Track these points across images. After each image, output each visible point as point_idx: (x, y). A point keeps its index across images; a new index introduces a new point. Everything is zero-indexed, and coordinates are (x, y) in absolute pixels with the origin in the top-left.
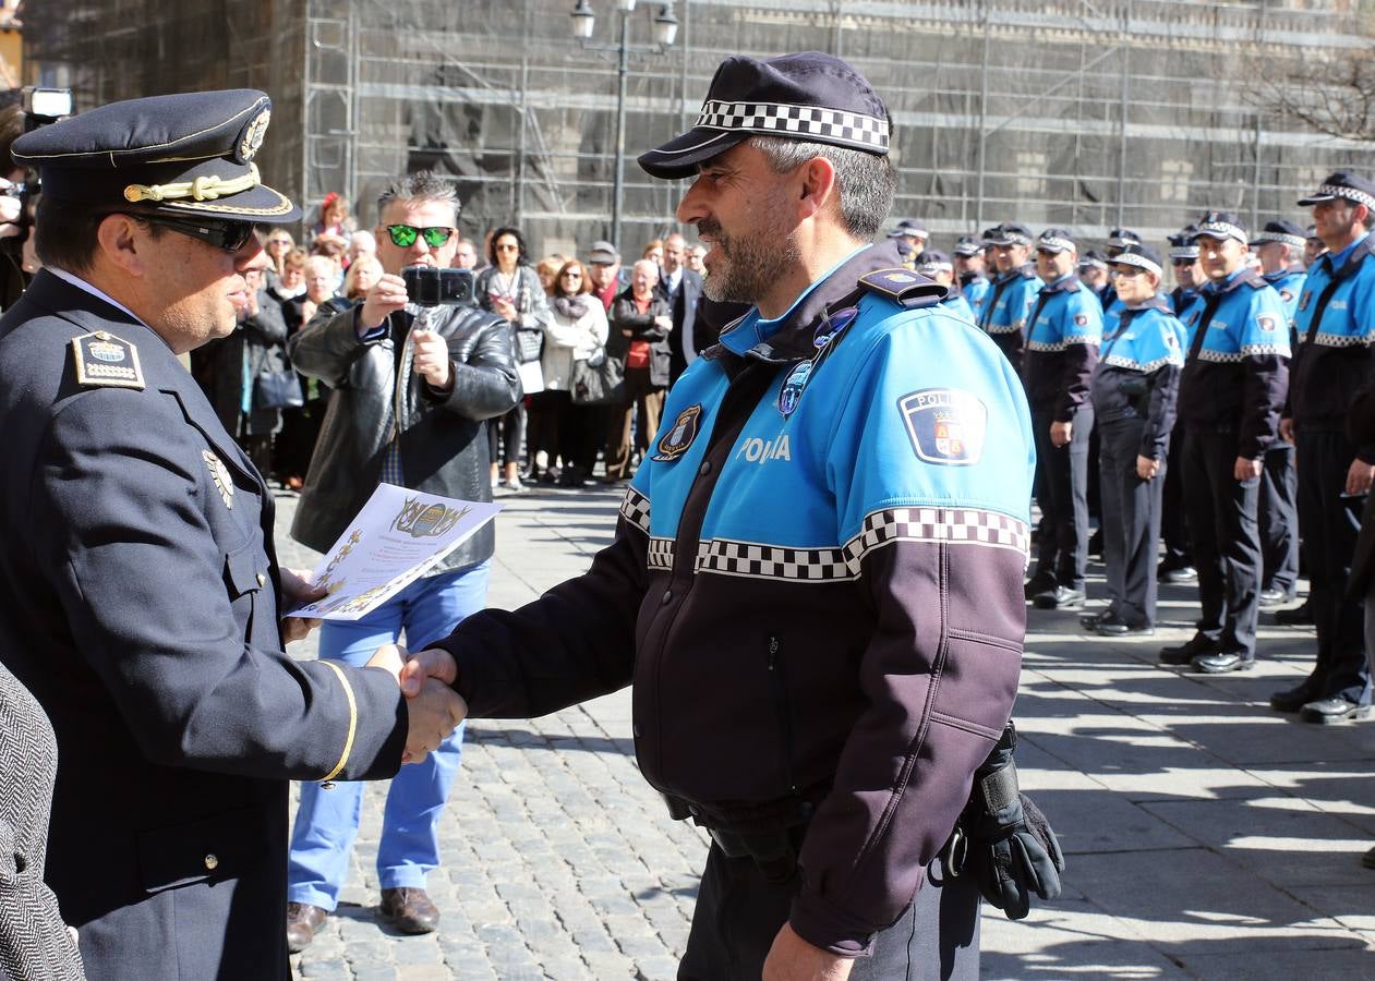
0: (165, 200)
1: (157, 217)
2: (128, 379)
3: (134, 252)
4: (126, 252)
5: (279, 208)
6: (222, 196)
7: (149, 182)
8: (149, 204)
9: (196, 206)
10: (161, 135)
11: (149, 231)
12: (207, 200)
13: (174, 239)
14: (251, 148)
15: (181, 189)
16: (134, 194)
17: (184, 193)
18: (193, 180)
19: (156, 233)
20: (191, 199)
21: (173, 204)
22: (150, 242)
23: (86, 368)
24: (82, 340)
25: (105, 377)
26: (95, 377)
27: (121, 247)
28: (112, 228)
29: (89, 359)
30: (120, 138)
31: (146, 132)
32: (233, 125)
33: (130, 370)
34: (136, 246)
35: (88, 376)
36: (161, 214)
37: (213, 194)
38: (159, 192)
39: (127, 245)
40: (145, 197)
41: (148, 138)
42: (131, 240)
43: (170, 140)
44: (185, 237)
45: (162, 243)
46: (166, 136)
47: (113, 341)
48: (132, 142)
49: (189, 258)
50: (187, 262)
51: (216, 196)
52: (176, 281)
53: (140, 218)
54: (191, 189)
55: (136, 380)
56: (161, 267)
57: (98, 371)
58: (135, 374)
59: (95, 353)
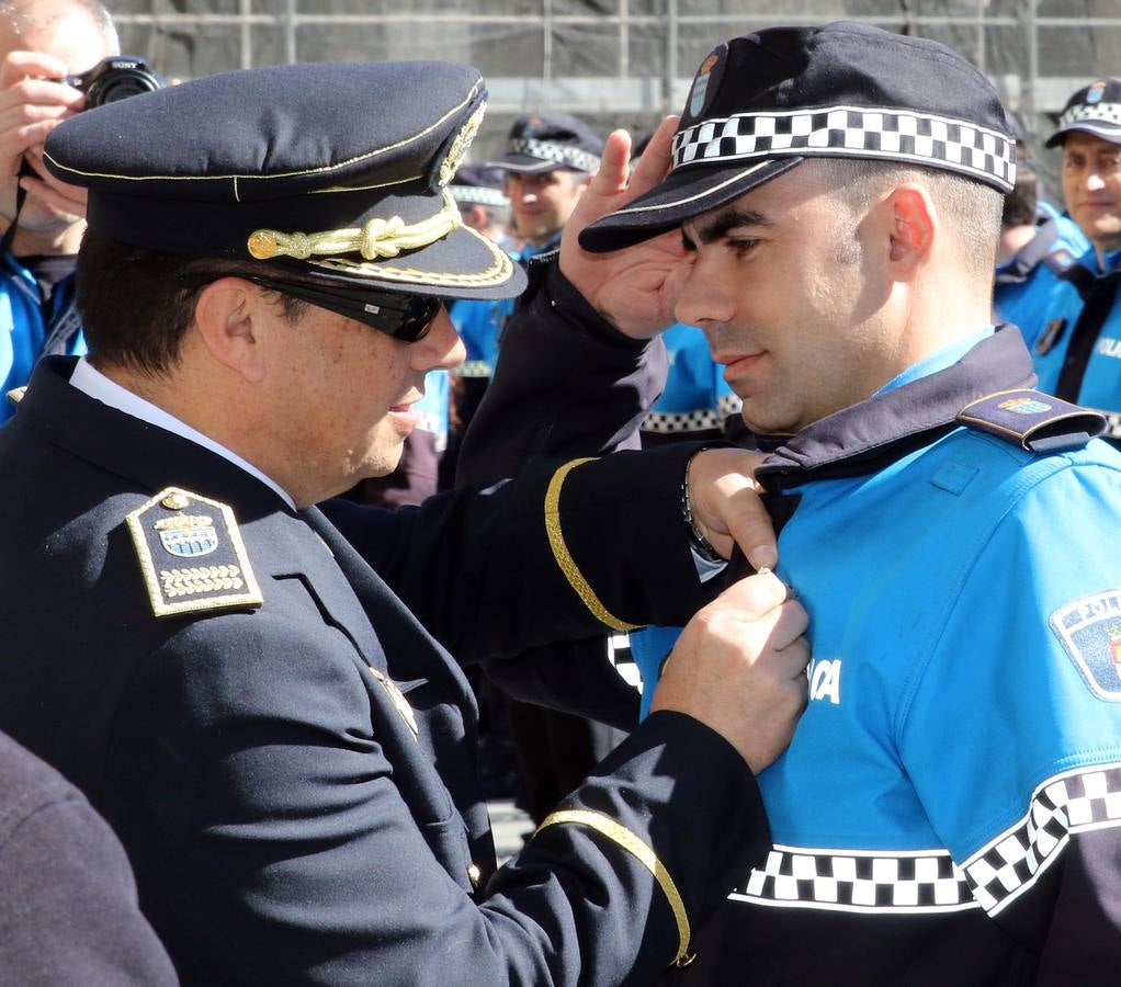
0: (315, 257)
2: (232, 591)
3: (252, 341)
6: (404, 253)
7: (292, 228)
8: (284, 262)
9: (365, 269)
10: (320, 152)
11: (280, 308)
12: (380, 259)
13: (320, 317)
15: (341, 239)
16: (263, 245)
17: (344, 247)
18: (362, 226)
19: (291, 309)
20: (356, 257)
21: (328, 265)
22: (280, 326)
23: (162, 583)
24: (143, 520)
25: (196, 596)
26: (179, 599)
27: (230, 332)
28: (221, 300)
29: (164, 560)
30: (250, 152)
31: (294, 143)
33: (234, 570)
34: (258, 330)
35: (167, 599)
37: (391, 248)
38: (308, 244)
39: (240, 326)
40: (280, 251)
41: (299, 158)
42: (249, 320)
43: (334, 162)
44: (338, 318)
45: (299, 328)
46: (327, 157)
48: (270, 163)
49: (340, 355)
50: (335, 361)
51: (395, 251)
52: (315, 391)
53: (268, 284)
54: (360, 239)
55: (244, 589)
56: (294, 369)
57: (183, 582)
58: (240, 576)
59: (170, 542)
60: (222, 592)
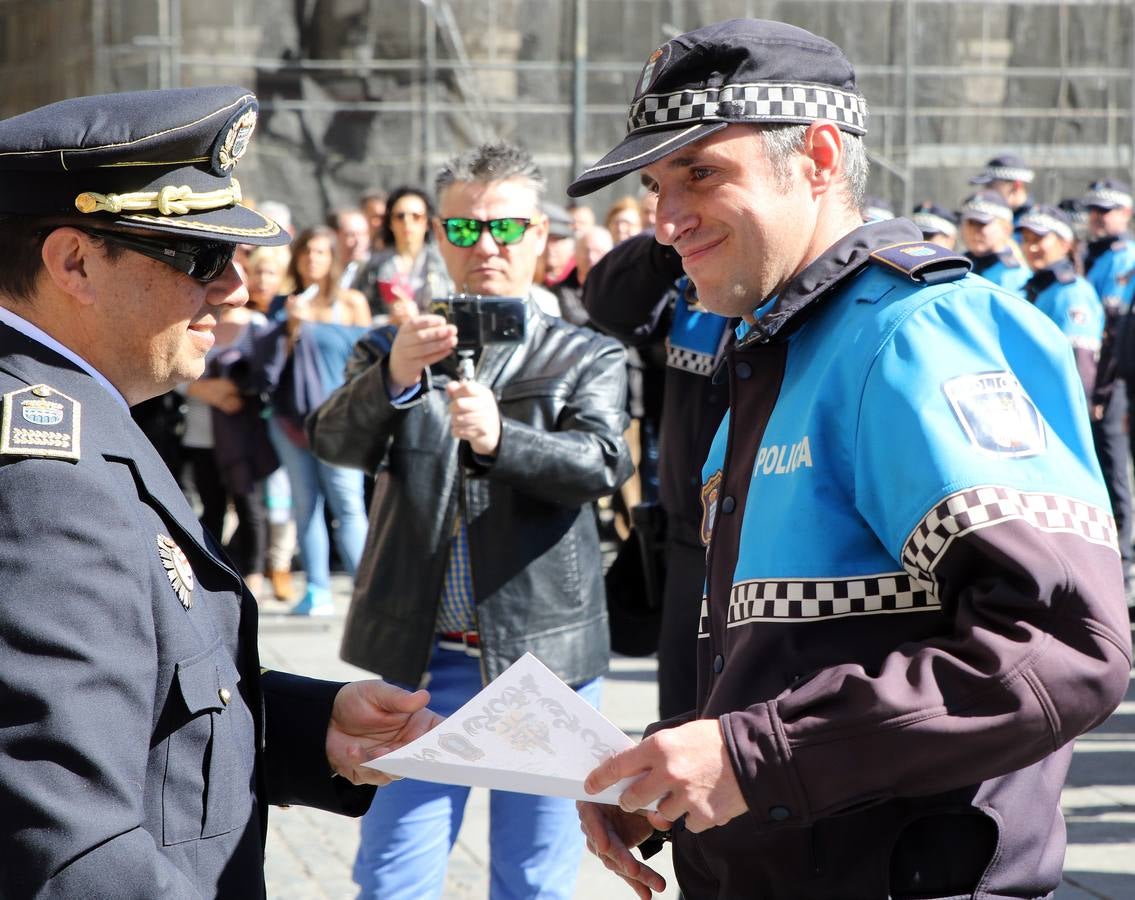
0: (125, 212)
1: (113, 233)
2: (60, 448)
3: (84, 275)
4: (75, 274)
5: (262, 230)
6: (193, 212)
7: (106, 190)
8: (105, 216)
9: (161, 220)
10: (122, 132)
11: (104, 251)
12: (174, 215)
13: (134, 259)
14: (232, 156)
15: (145, 200)
16: (87, 203)
17: (147, 205)
18: (159, 191)
19: (112, 254)
20: (155, 212)
21: (135, 218)
22: (104, 264)
23: (12, 435)
24: (15, 398)
25: (34, 446)
26: (20, 446)
27: (69, 269)
28: (59, 244)
29: (19, 422)
30: (72, 134)
31: (104, 129)
32: (210, 125)
33: (67, 437)
34: (87, 268)
35: (12, 444)
36: (119, 230)
37: (182, 208)
38: (118, 202)
39: (76, 266)
40: (100, 208)
41: (106, 136)
42: (82, 261)
43: (132, 138)
44: (146, 259)
45: (119, 266)
46: (127, 134)
47: (53, 398)
48: (86, 141)
49: (150, 285)
50: (147, 290)
51: (186, 211)
52: (133, 312)
53: (94, 234)
54: (156, 200)
55: (70, 449)
56: (116, 295)
57: (27, 437)
58: (70, 442)
59: (27, 414)
60: (54, 447)
